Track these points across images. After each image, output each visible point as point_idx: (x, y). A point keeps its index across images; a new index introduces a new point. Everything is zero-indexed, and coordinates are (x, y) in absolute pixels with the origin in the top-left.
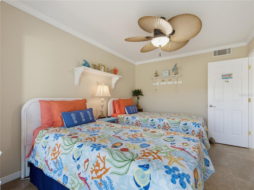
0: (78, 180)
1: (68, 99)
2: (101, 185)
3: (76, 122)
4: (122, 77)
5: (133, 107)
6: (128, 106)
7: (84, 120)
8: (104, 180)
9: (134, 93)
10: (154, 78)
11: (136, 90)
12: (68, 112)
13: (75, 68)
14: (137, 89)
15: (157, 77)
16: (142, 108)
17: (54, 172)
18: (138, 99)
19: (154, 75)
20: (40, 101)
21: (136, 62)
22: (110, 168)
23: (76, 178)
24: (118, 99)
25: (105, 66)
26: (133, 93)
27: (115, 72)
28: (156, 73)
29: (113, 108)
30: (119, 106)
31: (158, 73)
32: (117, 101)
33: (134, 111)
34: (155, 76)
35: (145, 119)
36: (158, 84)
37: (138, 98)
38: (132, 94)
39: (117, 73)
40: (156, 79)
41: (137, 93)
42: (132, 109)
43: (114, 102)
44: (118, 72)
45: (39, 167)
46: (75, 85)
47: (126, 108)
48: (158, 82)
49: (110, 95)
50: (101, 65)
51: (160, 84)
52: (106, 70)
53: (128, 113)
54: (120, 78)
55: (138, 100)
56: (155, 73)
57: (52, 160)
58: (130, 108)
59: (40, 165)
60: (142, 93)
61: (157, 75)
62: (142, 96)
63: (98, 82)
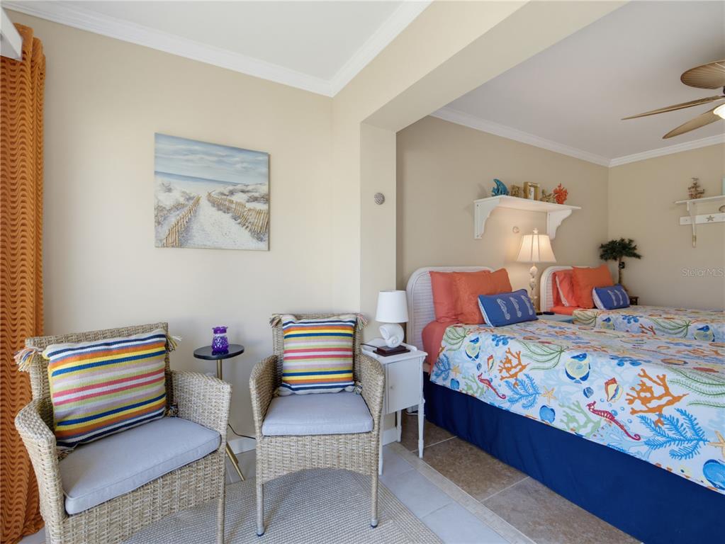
0: (586, 415)
1: (470, 267)
2: (659, 424)
3: (508, 317)
4: (580, 208)
5: (616, 291)
6: (604, 287)
7: (519, 314)
8: (671, 416)
9: (606, 251)
10: (686, 203)
11: (613, 243)
12: (487, 294)
13: (475, 201)
14: (616, 236)
15: (699, 197)
16: (637, 296)
17: (509, 401)
18: (623, 267)
19: (687, 194)
20: (432, 273)
21: (613, 160)
22: (684, 395)
23: (582, 412)
24: (570, 268)
25: (539, 186)
26: (601, 249)
27: (560, 197)
28: (695, 186)
29: (553, 292)
30: (573, 286)
31: (704, 184)
32: (565, 274)
33: (622, 303)
34: (692, 197)
35: (674, 324)
36: (700, 219)
37: (620, 265)
38: (599, 255)
39: (565, 199)
40: (694, 203)
41: (619, 250)
42: (616, 295)
43: (554, 275)
44: (567, 197)
45: (464, 392)
46: (476, 238)
47: (597, 292)
48: (701, 214)
49: (554, 258)
50: (530, 186)
51: (710, 218)
52: (540, 196)
53: (605, 307)
54: (574, 211)
55: (622, 270)
56: (691, 185)
57: (501, 379)
58: (609, 291)
59: (466, 388)
60: (636, 251)
61: (696, 192)
62: (637, 260)
63: (517, 228)
